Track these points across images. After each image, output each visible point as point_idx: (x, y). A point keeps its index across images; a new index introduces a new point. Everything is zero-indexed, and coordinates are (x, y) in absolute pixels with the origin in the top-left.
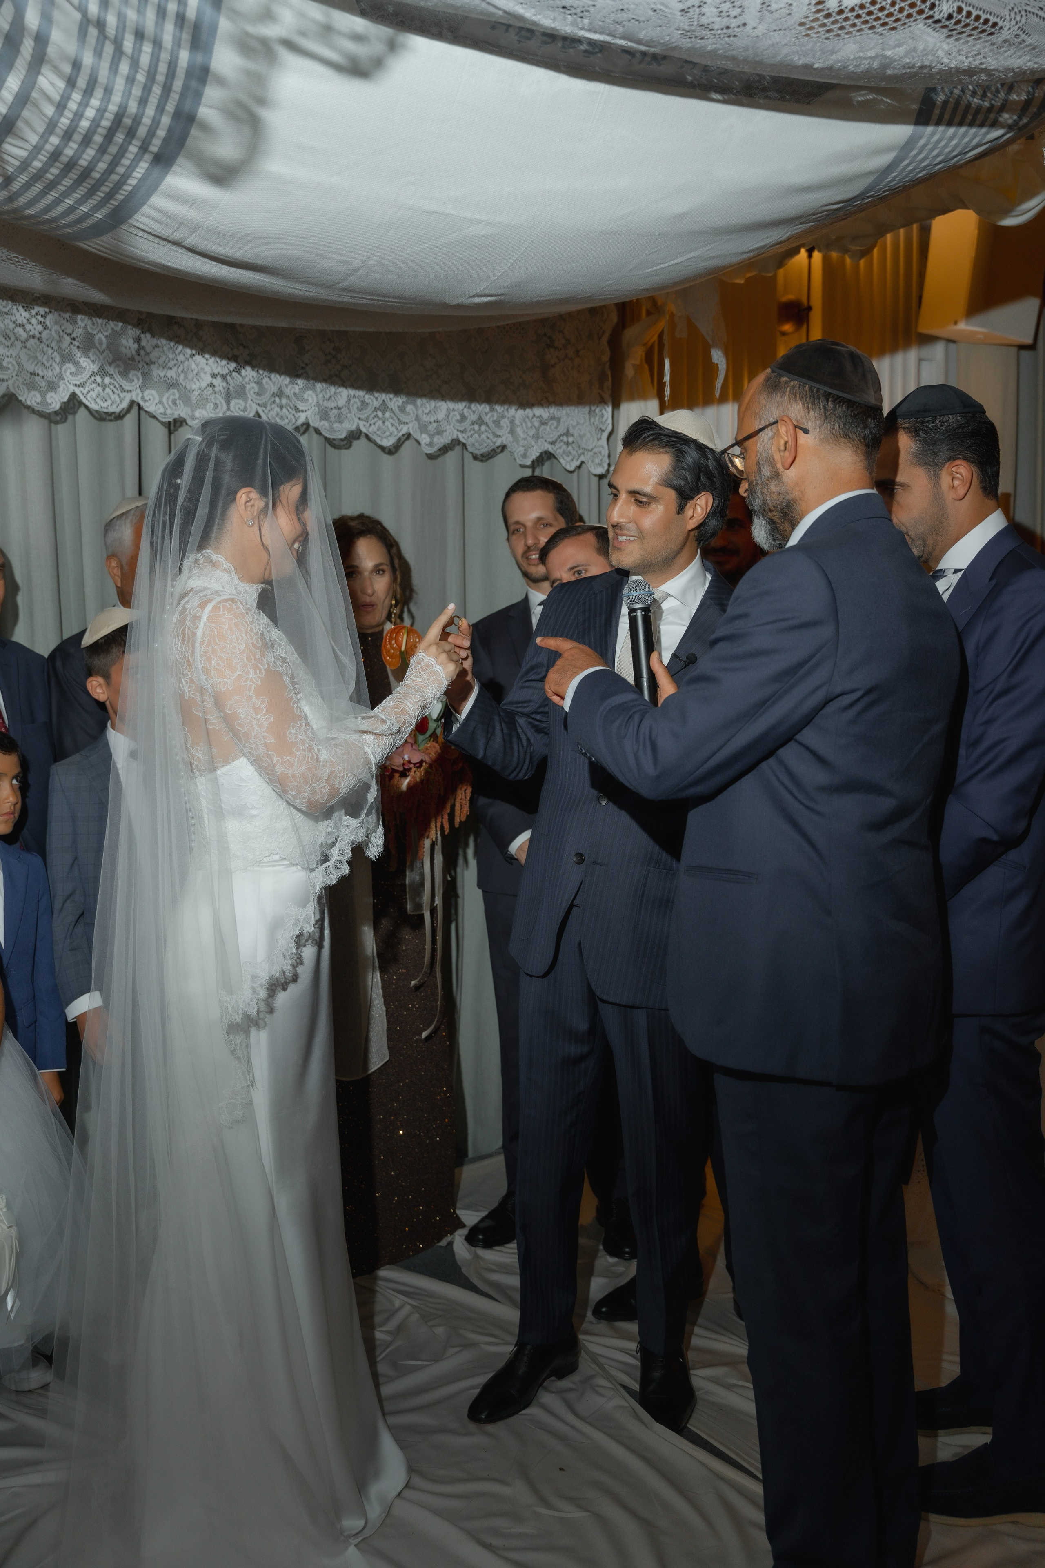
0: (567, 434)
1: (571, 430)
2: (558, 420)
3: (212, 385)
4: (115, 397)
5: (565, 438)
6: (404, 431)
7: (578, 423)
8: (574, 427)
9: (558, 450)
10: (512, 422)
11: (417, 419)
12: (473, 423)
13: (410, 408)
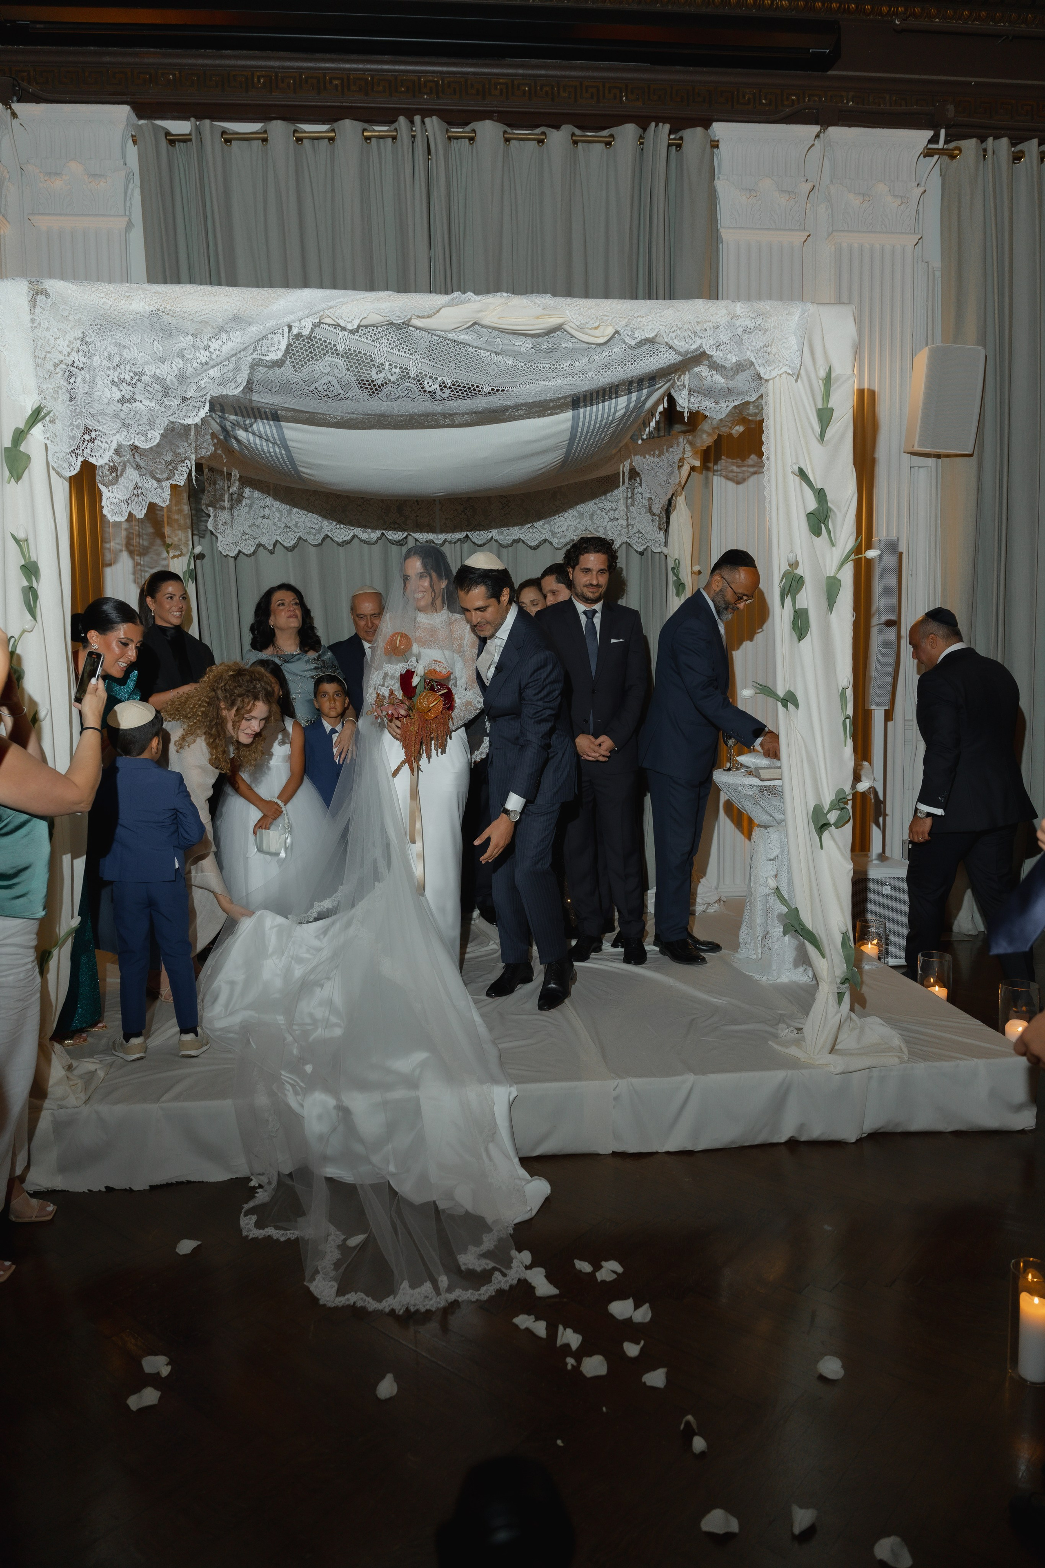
0: (639, 532)
1: (641, 530)
2: (633, 526)
3: (445, 524)
4: (400, 533)
5: (637, 535)
6: (543, 538)
7: (645, 526)
8: (643, 529)
9: (633, 541)
10: (605, 529)
11: (550, 531)
12: (583, 531)
13: (546, 526)
